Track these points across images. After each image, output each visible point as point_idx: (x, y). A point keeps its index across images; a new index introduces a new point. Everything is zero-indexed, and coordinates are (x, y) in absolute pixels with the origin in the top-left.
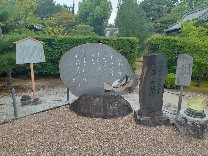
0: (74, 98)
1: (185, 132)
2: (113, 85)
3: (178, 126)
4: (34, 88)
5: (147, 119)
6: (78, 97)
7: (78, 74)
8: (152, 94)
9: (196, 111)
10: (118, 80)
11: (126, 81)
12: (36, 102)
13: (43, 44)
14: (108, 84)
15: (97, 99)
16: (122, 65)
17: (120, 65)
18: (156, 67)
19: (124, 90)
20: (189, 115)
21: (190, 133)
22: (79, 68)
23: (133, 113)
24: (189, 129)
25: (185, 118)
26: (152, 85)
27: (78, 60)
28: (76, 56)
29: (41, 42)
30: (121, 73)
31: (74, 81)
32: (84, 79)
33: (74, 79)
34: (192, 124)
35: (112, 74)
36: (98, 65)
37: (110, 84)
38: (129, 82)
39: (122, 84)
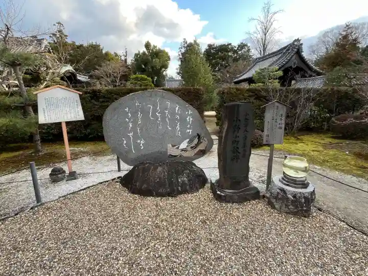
0: (126, 168)
1: (283, 208)
2: (180, 148)
3: (274, 201)
4: (69, 157)
5: (230, 193)
6: (132, 167)
7: (130, 134)
8: (235, 158)
9: (297, 179)
10: (188, 140)
11: (198, 142)
12: (73, 176)
13: (79, 94)
14: (173, 146)
15: (160, 169)
16: (191, 119)
17: (189, 119)
18: (239, 120)
19: (195, 154)
20: (288, 185)
21: (291, 209)
22: (131, 126)
23: (209, 185)
24: (290, 204)
25: (282, 190)
26: (235, 145)
27: (130, 114)
28: (127, 109)
29: (76, 91)
30: (191, 131)
31: (125, 144)
32: (139, 141)
33: (125, 142)
34: (293, 197)
35: (178, 132)
36: (159, 121)
37: (177, 147)
38: (202, 142)
39: (193, 145)
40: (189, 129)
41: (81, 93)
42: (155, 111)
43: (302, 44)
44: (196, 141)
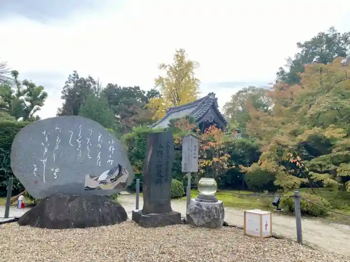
2: (99, 180)
3: (192, 216)
7: (44, 161)
8: (159, 182)
10: (108, 171)
14: (92, 177)
16: (113, 149)
17: (112, 149)
19: (115, 188)
24: (205, 216)
25: (199, 205)
26: (159, 169)
27: (46, 138)
28: (44, 133)
30: (112, 161)
31: (36, 172)
32: (53, 170)
33: (36, 169)
35: (99, 161)
36: (79, 148)
37: (96, 178)
38: (123, 174)
39: (114, 177)
40: (110, 159)
42: (76, 137)
43: (217, 99)
44: (117, 172)
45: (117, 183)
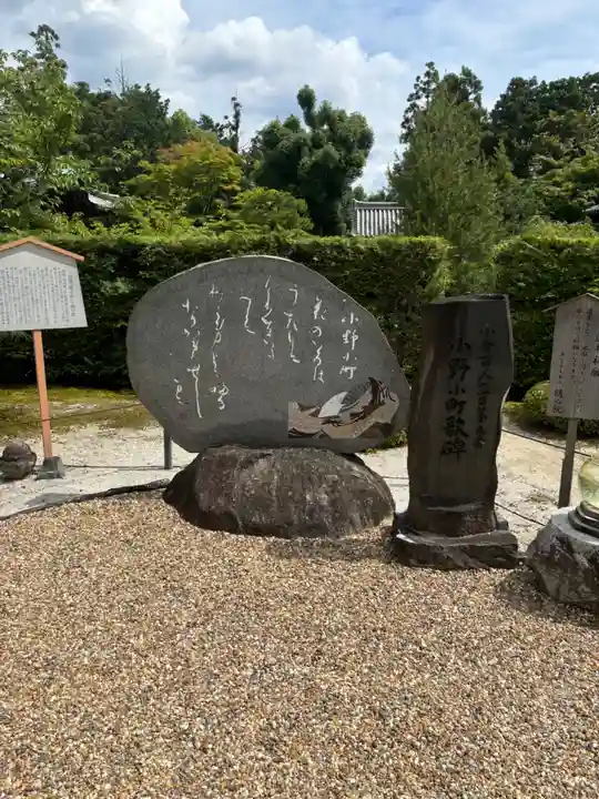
1: (565, 591)
2: (321, 415)
3: (541, 569)
7: (193, 371)
8: (454, 449)
10: (343, 395)
11: (372, 402)
12: (52, 468)
13: (78, 262)
14: (303, 408)
15: (262, 464)
16: (355, 338)
17: (350, 338)
18: (468, 346)
19: (364, 435)
20: (584, 530)
21: (583, 594)
22: (196, 348)
24: (580, 580)
25: (565, 541)
26: (454, 413)
27: (193, 318)
28: (187, 306)
29: (70, 254)
30: (352, 369)
31: (179, 395)
32: (215, 391)
33: (179, 389)
34: (589, 561)
35: (318, 371)
36: (267, 338)
37: (313, 410)
38: (383, 404)
39: (358, 409)
40: (348, 364)
41: (82, 258)
42: (258, 311)
44: (366, 398)
45: (368, 425)
